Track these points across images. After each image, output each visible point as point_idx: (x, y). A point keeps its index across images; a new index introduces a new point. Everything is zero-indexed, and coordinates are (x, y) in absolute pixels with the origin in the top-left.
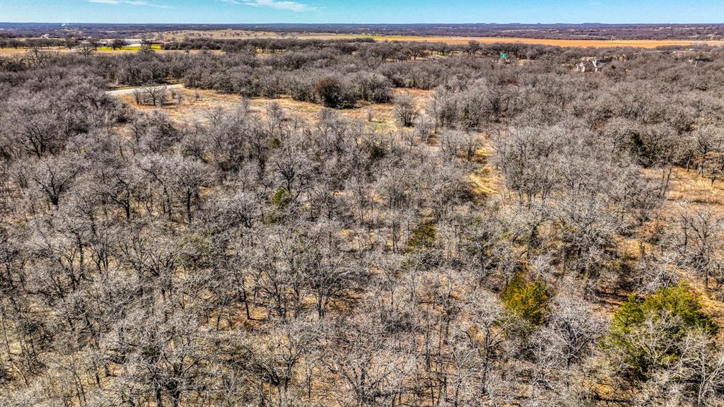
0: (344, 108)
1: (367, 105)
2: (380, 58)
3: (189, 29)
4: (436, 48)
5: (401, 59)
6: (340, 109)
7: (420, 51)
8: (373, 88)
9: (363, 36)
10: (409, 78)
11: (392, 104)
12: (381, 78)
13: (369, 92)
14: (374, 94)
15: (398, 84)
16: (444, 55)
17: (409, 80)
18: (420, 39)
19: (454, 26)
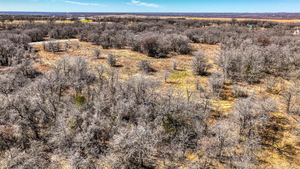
0: (160, 58)
1: (175, 55)
2: (187, 26)
3: (112, 14)
4: (215, 22)
5: (198, 27)
6: (157, 58)
7: (207, 23)
8: (179, 45)
9: (181, 17)
10: (202, 38)
11: (191, 55)
12: (185, 38)
13: (177, 47)
14: (180, 48)
15: (195, 41)
16: (219, 25)
17: (202, 39)
18: (206, 19)
19: (220, 13)
